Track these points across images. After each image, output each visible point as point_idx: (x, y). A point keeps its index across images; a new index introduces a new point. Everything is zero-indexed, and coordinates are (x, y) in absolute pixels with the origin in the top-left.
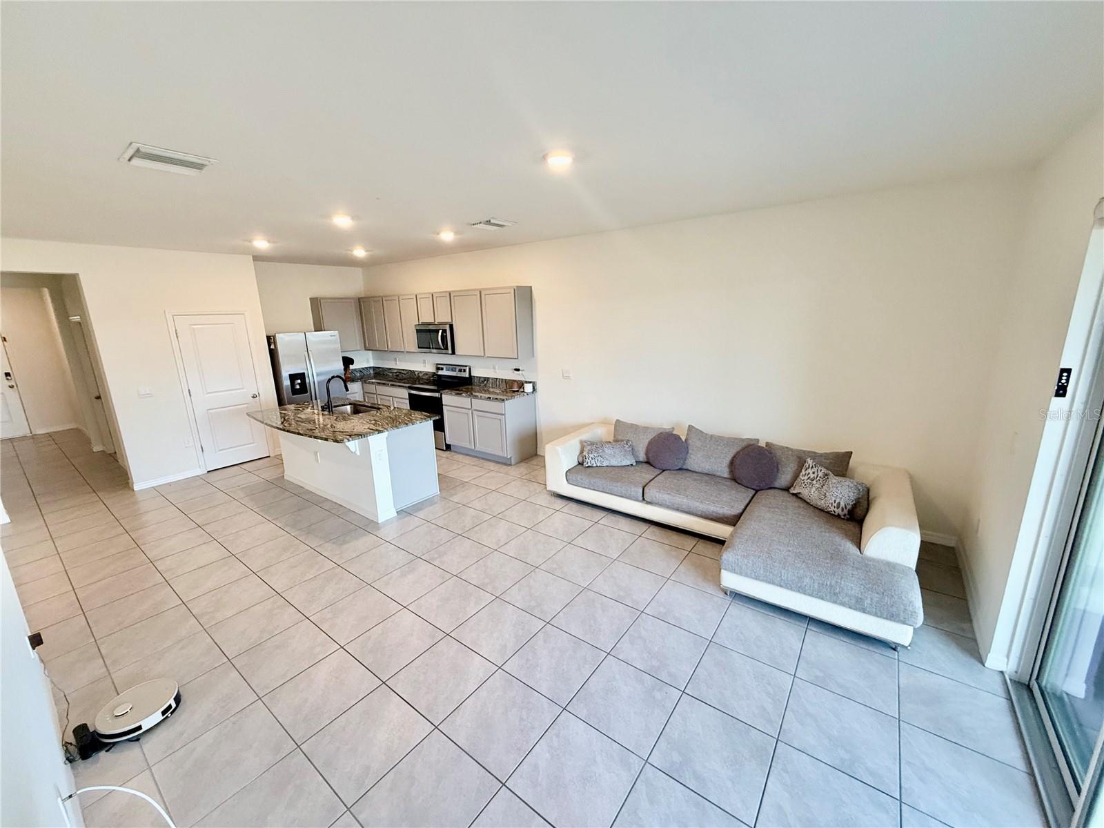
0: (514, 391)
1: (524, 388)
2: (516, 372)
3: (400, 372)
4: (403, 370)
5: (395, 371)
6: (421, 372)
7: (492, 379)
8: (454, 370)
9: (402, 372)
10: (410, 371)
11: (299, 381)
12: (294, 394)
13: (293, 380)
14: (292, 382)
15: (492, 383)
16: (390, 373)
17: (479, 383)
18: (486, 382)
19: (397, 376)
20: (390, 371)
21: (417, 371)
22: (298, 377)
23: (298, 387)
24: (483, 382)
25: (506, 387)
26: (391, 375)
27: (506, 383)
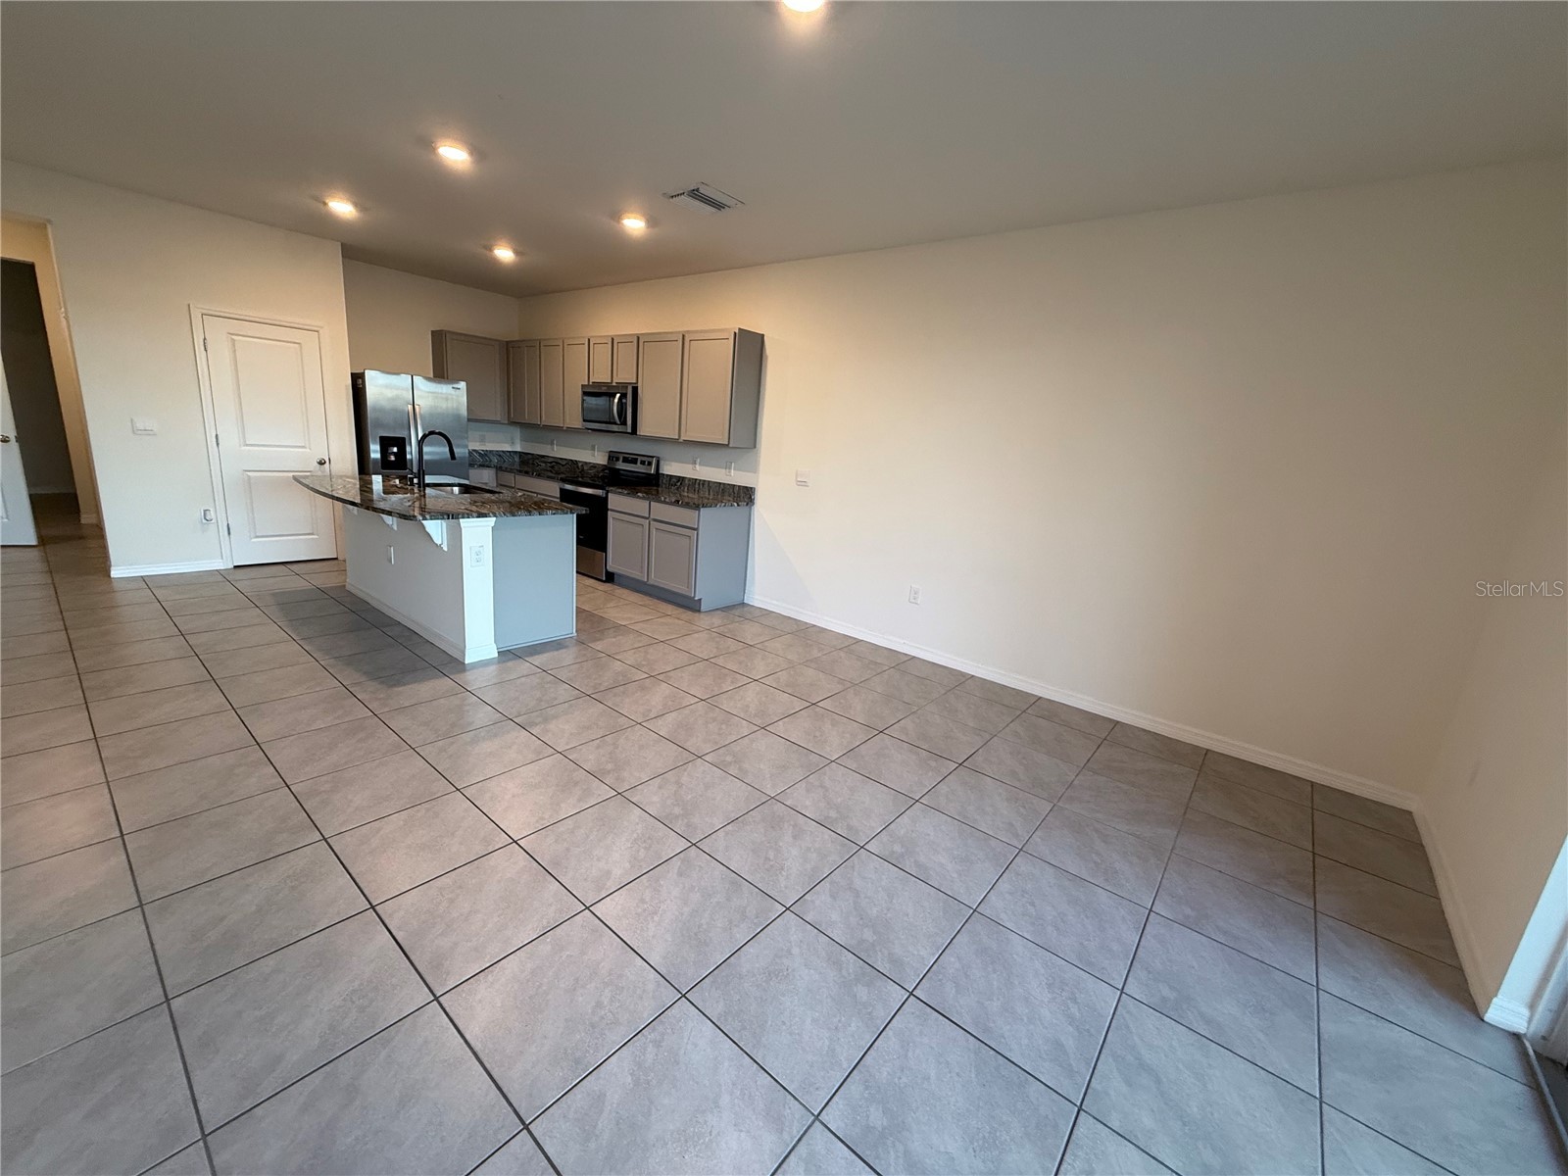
3: (555, 461)
4: (563, 459)
5: (550, 460)
6: (586, 463)
7: (690, 479)
8: (634, 461)
9: (560, 461)
10: (571, 460)
11: (394, 449)
12: (385, 467)
13: (385, 446)
14: (384, 449)
15: (689, 484)
16: (542, 462)
17: (669, 485)
18: (680, 483)
19: (553, 467)
20: (543, 459)
21: (580, 462)
22: (393, 441)
23: (392, 458)
24: (675, 483)
25: (709, 492)
26: (544, 465)
27: (709, 486)
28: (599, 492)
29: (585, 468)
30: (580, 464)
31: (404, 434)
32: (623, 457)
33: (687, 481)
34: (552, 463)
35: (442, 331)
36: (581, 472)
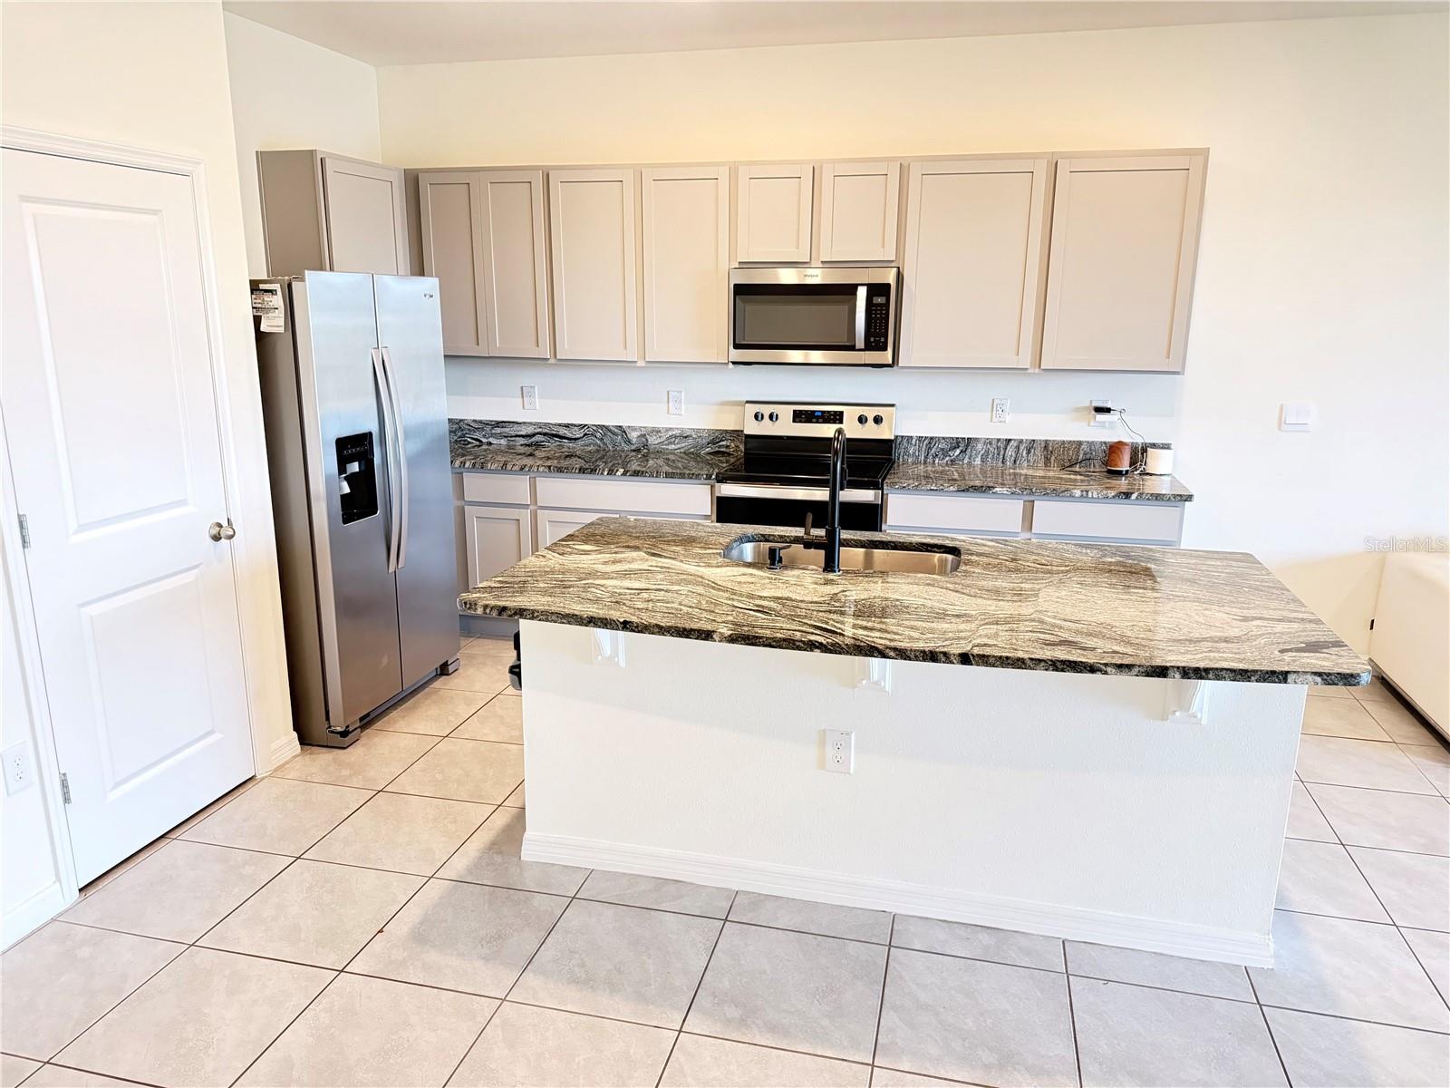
0: (1120, 473)
1: (1146, 464)
2: (1101, 417)
4: (567, 426)
5: (530, 430)
6: (656, 431)
7: (989, 442)
8: (837, 418)
9: (562, 431)
10: (602, 427)
11: (354, 467)
12: (347, 518)
13: (342, 463)
14: (342, 469)
15: (987, 452)
16: (493, 435)
17: (926, 457)
18: (958, 451)
19: (538, 445)
20: (498, 430)
21: (633, 429)
22: (354, 449)
23: (347, 490)
24: (945, 453)
25: (1047, 462)
26: (503, 442)
27: (1049, 451)
28: (866, 496)
29: (653, 440)
30: (634, 436)
31: (369, 425)
32: (795, 411)
33: (980, 446)
34: (534, 435)
35: (312, 153)
36: (638, 450)
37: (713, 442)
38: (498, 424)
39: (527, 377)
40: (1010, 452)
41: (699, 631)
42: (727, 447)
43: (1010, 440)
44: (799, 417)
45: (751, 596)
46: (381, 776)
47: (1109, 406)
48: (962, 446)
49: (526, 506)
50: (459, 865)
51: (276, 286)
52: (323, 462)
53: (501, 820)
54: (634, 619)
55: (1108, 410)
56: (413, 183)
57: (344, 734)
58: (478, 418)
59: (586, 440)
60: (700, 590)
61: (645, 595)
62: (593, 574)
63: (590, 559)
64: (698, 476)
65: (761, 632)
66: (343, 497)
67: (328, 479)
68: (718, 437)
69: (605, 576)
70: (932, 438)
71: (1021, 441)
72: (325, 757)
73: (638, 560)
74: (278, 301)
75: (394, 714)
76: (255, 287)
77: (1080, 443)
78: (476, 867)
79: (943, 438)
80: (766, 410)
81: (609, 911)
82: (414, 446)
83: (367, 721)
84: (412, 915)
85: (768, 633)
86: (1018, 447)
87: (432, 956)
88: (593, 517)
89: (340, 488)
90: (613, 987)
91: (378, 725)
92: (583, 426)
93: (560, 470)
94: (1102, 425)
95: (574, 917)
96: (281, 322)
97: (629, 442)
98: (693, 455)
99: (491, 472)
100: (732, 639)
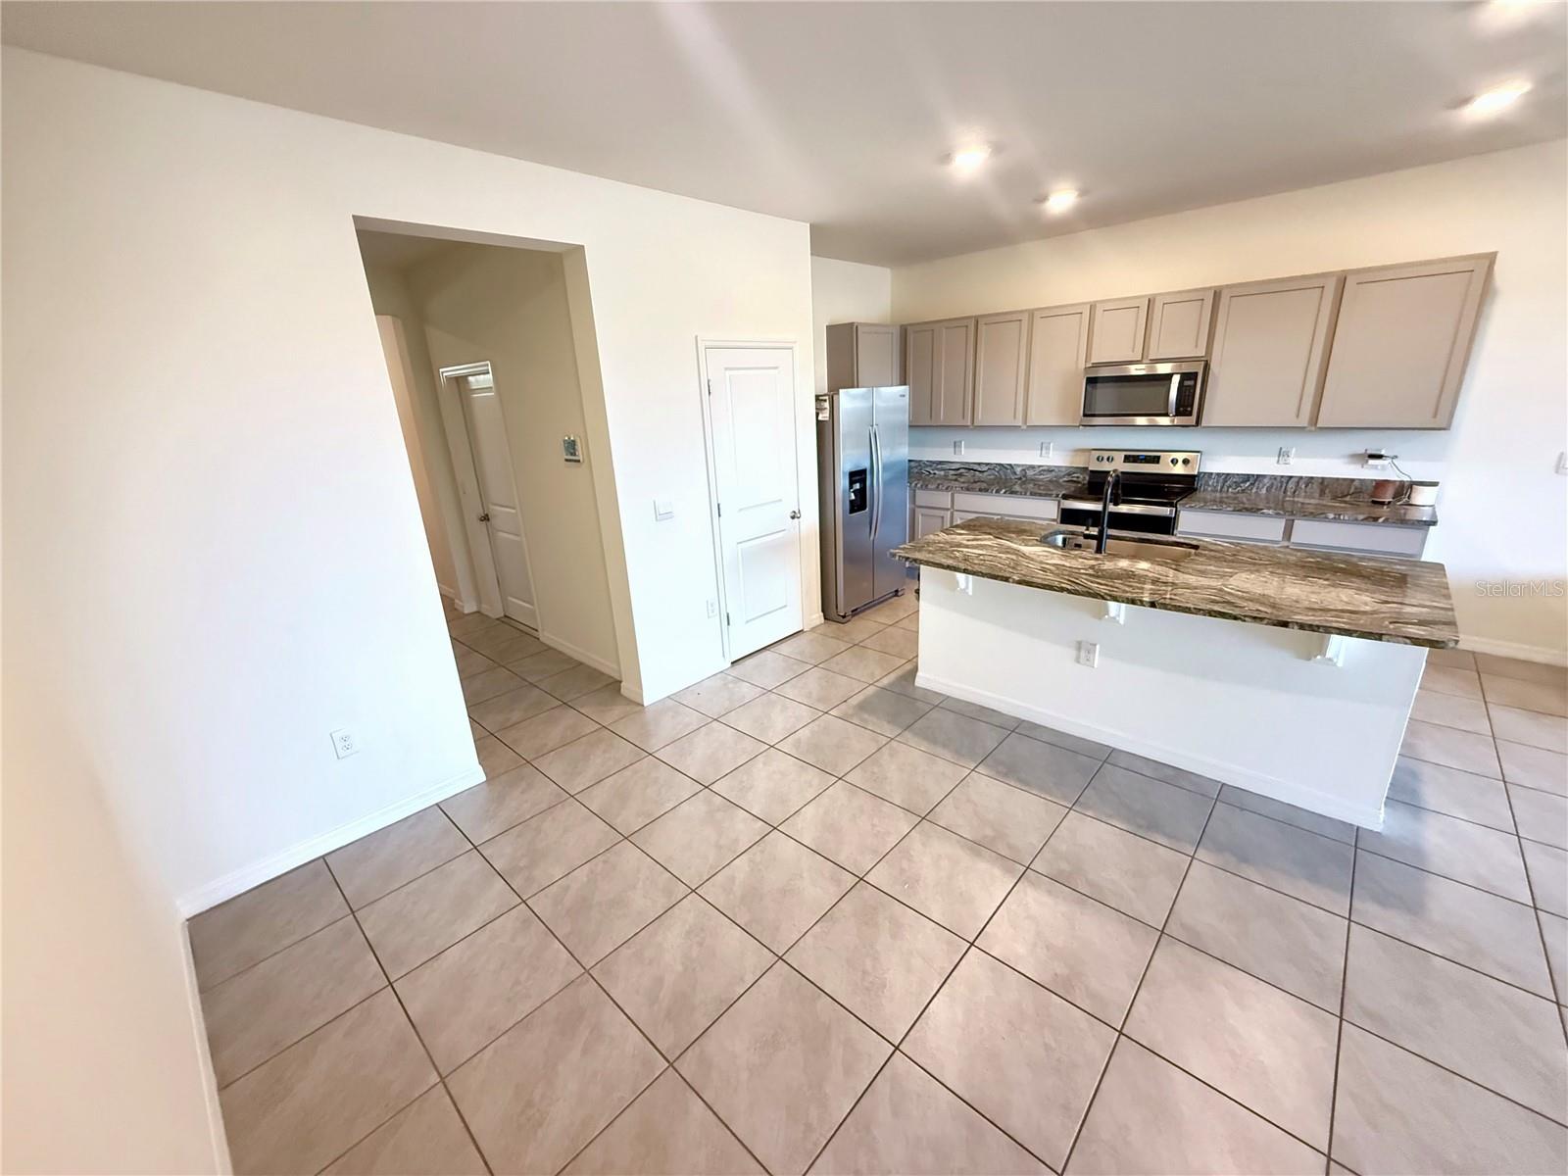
0: (1383, 503)
1: (1409, 498)
2: (1372, 462)
3: (969, 468)
4: (979, 464)
5: (958, 466)
6: (1032, 467)
7: (1274, 478)
8: (1156, 460)
9: (976, 467)
10: (999, 464)
11: (857, 486)
12: (852, 511)
13: (851, 483)
14: (851, 487)
15: (1272, 484)
16: (937, 469)
17: (1222, 487)
18: (1248, 484)
19: (961, 475)
20: (939, 466)
21: (1018, 466)
22: (858, 476)
23: (853, 497)
24: (1237, 484)
25: (1322, 493)
26: (942, 473)
27: (1324, 485)
28: (1165, 511)
29: (1029, 473)
30: (1018, 470)
31: (866, 465)
32: (1126, 456)
33: (1266, 481)
34: (958, 469)
35: (852, 324)
36: (1020, 479)
37: (1069, 475)
38: (941, 463)
39: (957, 436)
40: (1291, 485)
41: (1002, 577)
42: (1078, 477)
43: (1291, 477)
44: (1127, 459)
45: (1041, 562)
46: (858, 638)
47: (1383, 453)
48: (1251, 481)
49: (948, 509)
50: (885, 682)
51: (827, 398)
52: (842, 482)
53: (909, 667)
54: (969, 568)
55: (1380, 457)
56: (904, 332)
57: (844, 617)
58: (931, 459)
59: (989, 472)
60: (1014, 557)
61: (981, 557)
62: (959, 545)
63: (962, 537)
64: (1050, 495)
65: (1035, 580)
66: (851, 502)
67: (844, 491)
68: (1071, 471)
69: (967, 547)
70: (1228, 474)
71: (1301, 478)
72: (834, 626)
73: (989, 540)
74: (827, 405)
75: (868, 612)
76: (818, 398)
77: (1353, 480)
78: (892, 684)
79: (1238, 475)
80: (1106, 455)
81: (952, 715)
82: (888, 475)
83: (855, 612)
84: (861, 697)
85: (1039, 581)
86: (1298, 483)
87: (866, 716)
88: (973, 516)
89: (850, 496)
90: (944, 746)
91: (861, 615)
92: (987, 464)
93: (968, 489)
94: (1375, 467)
95: (934, 714)
96: (828, 415)
97: (1015, 473)
98: (1054, 482)
99: (931, 490)
100: (1019, 582)
